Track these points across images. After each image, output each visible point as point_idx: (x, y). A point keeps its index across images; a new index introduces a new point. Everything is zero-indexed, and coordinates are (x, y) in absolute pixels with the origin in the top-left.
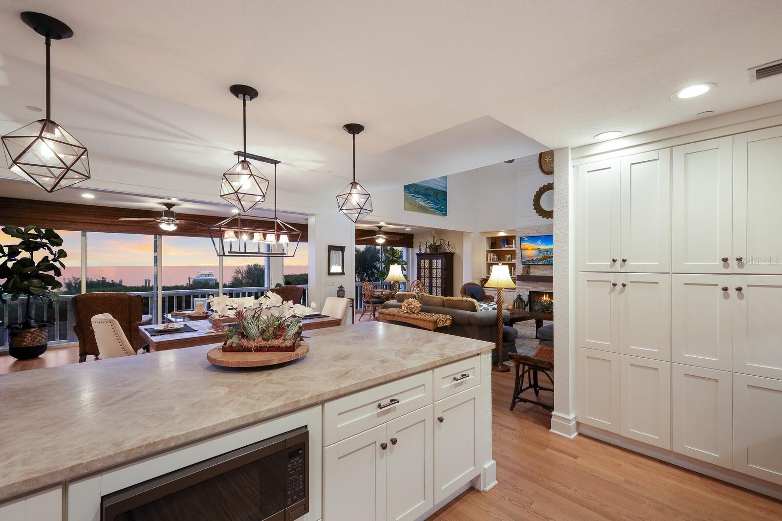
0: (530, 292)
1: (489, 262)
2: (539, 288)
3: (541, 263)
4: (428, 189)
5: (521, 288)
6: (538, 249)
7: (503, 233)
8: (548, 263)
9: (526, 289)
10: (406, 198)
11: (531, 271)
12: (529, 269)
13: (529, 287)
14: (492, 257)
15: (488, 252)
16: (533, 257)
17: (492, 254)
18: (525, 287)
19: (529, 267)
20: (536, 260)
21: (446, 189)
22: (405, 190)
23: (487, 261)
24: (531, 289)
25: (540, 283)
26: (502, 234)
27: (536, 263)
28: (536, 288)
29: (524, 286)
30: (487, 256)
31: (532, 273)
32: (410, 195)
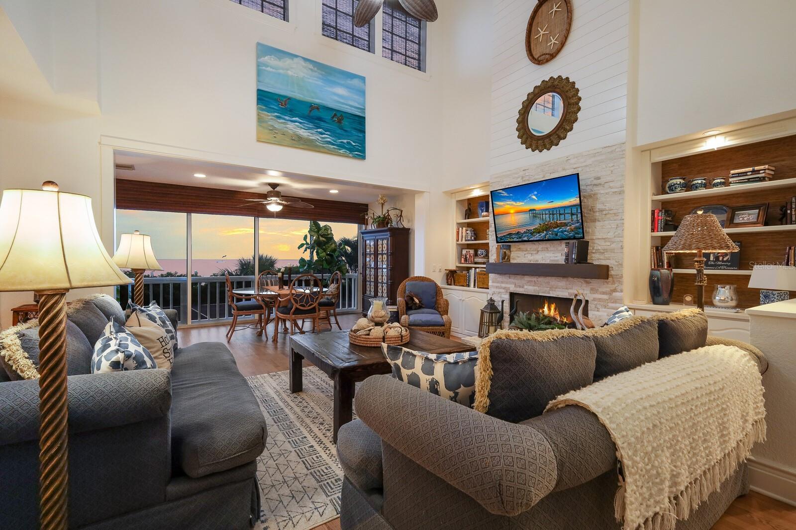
0: (513, 295)
1: (460, 242)
2: (526, 287)
3: (537, 237)
4: (318, 108)
5: (497, 287)
6: (531, 210)
7: (478, 190)
8: (552, 237)
9: (504, 288)
10: (260, 120)
11: (513, 255)
12: (507, 252)
13: (507, 286)
14: (464, 234)
15: (460, 225)
16: (520, 226)
17: (464, 228)
18: (503, 285)
19: (509, 248)
20: (525, 233)
21: (364, 113)
22: (257, 104)
23: (458, 240)
24: (513, 289)
25: (527, 278)
26: (477, 193)
27: (525, 239)
28: (520, 287)
29: (502, 282)
30: (458, 233)
31: (514, 259)
32: (269, 116)
